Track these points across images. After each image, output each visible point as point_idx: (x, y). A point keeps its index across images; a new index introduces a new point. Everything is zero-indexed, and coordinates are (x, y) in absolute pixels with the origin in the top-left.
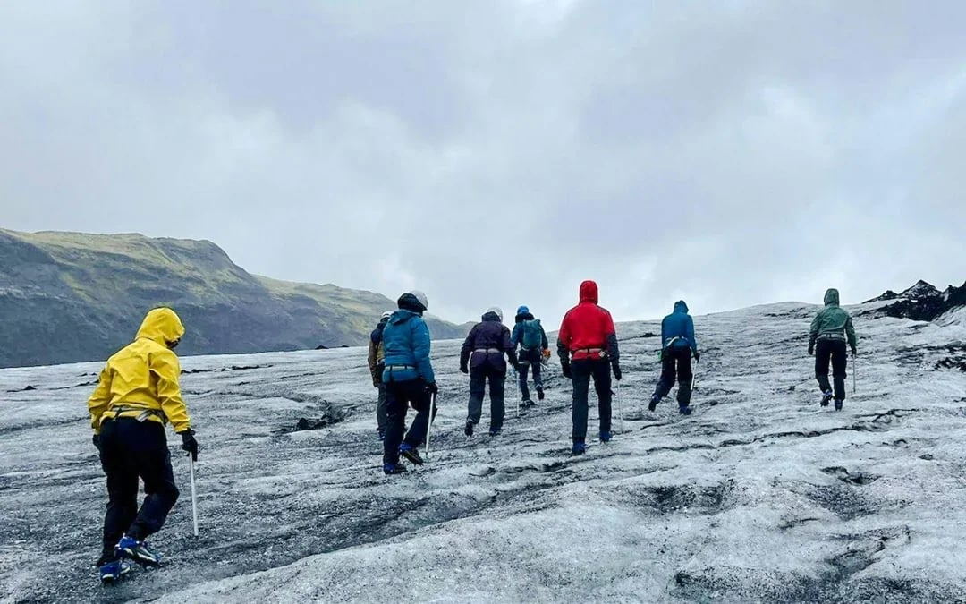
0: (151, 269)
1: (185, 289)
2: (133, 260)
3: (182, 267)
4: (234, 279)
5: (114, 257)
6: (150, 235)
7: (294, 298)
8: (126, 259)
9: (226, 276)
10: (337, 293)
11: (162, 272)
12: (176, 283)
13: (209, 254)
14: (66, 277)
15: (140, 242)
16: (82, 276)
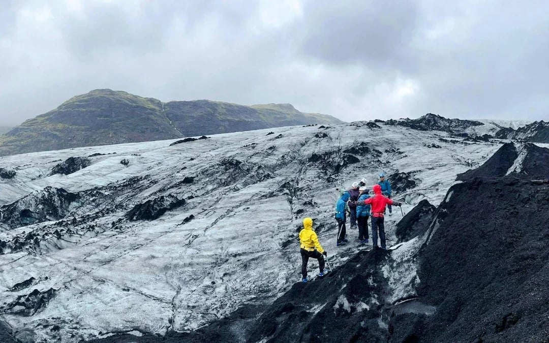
0: (278, 112)
1: (285, 116)
2: (274, 110)
3: (284, 111)
4: (296, 113)
5: (270, 110)
6: (276, 103)
7: (311, 117)
8: (272, 110)
9: (294, 112)
10: (321, 116)
11: (280, 112)
12: (284, 115)
13: (290, 107)
14: (261, 116)
15: (274, 105)
16: (264, 115)
